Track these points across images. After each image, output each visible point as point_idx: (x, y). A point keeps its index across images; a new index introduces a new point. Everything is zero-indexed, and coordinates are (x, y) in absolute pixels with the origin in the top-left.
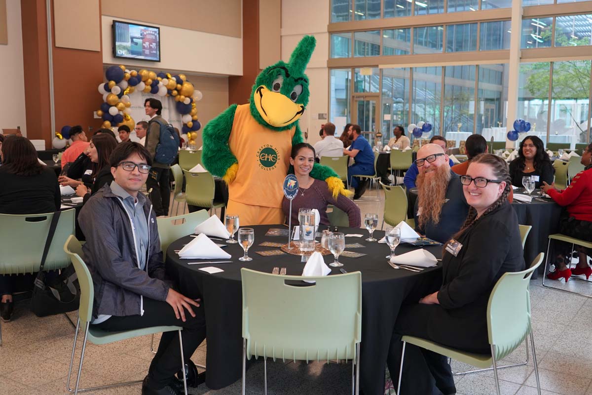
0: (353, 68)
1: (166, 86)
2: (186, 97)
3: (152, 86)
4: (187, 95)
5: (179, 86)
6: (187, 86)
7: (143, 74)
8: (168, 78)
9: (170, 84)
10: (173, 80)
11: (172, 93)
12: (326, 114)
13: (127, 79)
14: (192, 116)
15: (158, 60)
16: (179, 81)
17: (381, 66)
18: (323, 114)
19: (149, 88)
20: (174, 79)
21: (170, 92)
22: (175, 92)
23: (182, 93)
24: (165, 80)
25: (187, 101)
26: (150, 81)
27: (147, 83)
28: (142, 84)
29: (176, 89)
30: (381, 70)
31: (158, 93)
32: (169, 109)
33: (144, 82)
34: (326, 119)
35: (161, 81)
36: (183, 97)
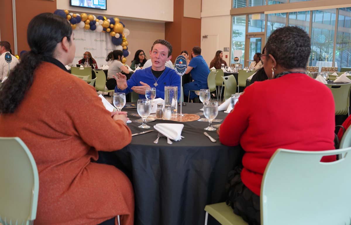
0: (248, 14)
1: (101, 25)
2: (116, 33)
3: (90, 24)
4: (118, 32)
5: (112, 25)
6: (118, 26)
7: (83, 16)
8: (103, 20)
9: (105, 23)
10: (107, 21)
11: (107, 30)
12: (229, 48)
13: (69, 19)
14: (123, 47)
15: (105, 8)
16: (113, 22)
17: (266, 13)
18: (227, 48)
19: (88, 26)
20: (109, 20)
21: (105, 29)
22: (109, 30)
23: (115, 30)
24: (101, 21)
25: (117, 36)
26: (88, 21)
27: (86, 22)
28: (82, 24)
29: (110, 27)
30: (267, 15)
31: (96, 30)
32: (106, 41)
33: (85, 22)
34: (228, 51)
35: (98, 22)
36: (114, 33)
